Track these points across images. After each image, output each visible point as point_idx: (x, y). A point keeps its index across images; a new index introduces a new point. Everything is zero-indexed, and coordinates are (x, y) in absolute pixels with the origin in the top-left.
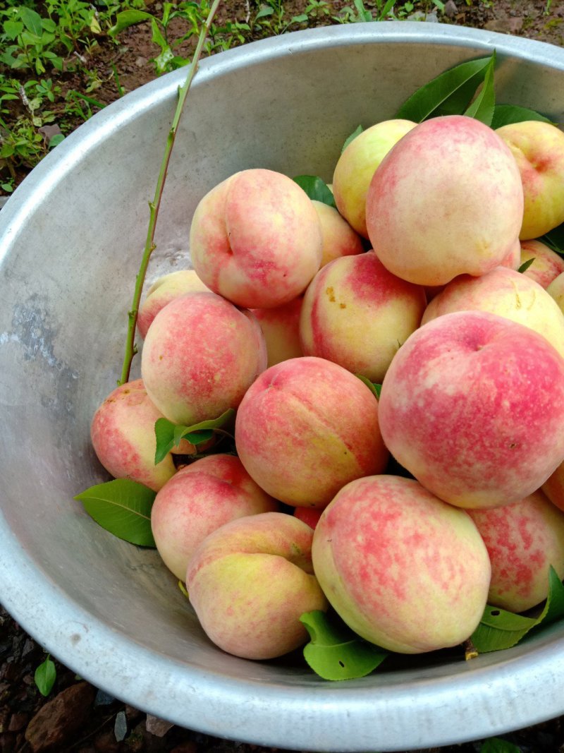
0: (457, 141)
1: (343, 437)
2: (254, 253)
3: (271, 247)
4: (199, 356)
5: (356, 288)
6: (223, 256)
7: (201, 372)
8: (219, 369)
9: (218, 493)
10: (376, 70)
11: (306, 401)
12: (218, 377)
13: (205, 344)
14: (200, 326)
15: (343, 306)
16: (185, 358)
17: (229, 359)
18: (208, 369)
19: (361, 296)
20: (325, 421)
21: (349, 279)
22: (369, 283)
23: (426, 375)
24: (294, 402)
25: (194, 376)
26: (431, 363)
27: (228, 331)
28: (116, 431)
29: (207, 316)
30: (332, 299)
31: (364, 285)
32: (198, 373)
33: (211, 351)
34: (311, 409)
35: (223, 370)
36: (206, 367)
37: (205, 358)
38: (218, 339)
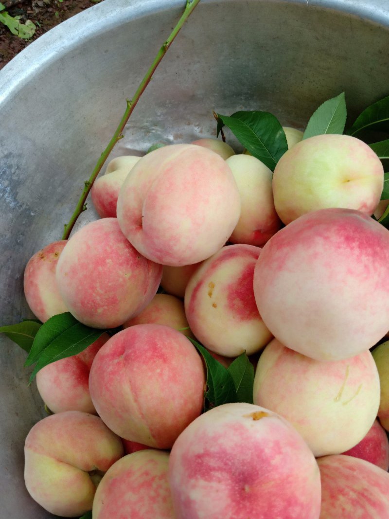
4: (90, 291)
5: (231, 298)
6: (134, 227)
7: (88, 303)
8: (103, 306)
11: (135, 393)
12: (100, 311)
13: (98, 285)
14: (100, 268)
15: (214, 306)
16: (80, 288)
17: (113, 302)
18: (94, 303)
19: (231, 307)
20: (142, 414)
21: (230, 287)
22: (242, 299)
23: (194, 487)
24: (126, 388)
25: (83, 303)
27: (121, 280)
29: (109, 261)
30: (210, 294)
31: (238, 299)
32: (86, 302)
33: (101, 292)
34: (136, 401)
35: (106, 307)
36: (93, 301)
37: (94, 295)
38: (110, 284)
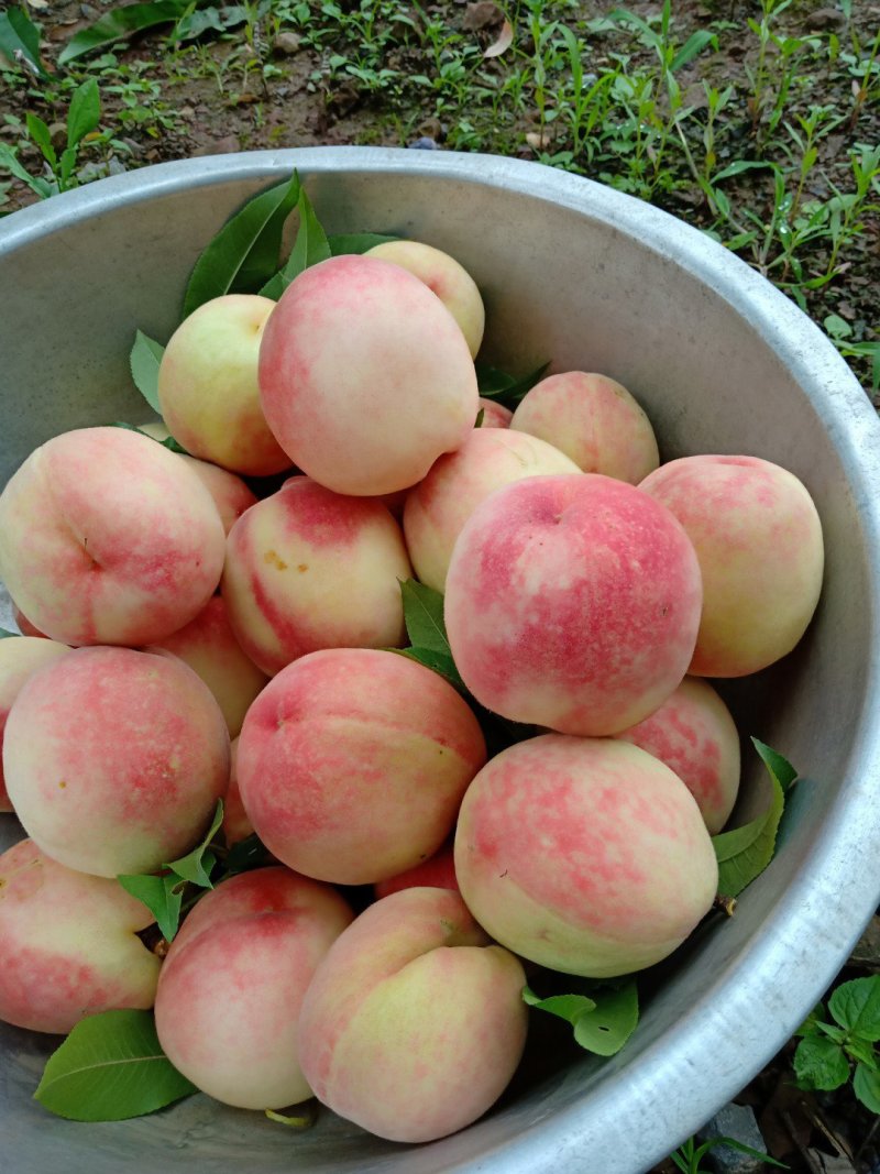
0: (361, 288)
1: (428, 732)
2: (138, 550)
3: (161, 531)
4: (129, 746)
5: (308, 536)
6: (88, 578)
7: (146, 769)
8: (172, 750)
9: (266, 934)
10: (129, 246)
11: (353, 711)
12: (175, 763)
13: (130, 724)
14: (105, 701)
15: (303, 568)
16: (109, 762)
17: (178, 727)
18: (155, 757)
19: (320, 543)
20: (395, 724)
21: (291, 528)
22: (320, 521)
23: (522, 580)
24: (336, 724)
25: (138, 782)
26: (520, 562)
27: (153, 686)
28: (26, 952)
29: (104, 682)
30: (282, 566)
31: (316, 526)
32: (142, 773)
33: (145, 728)
34: (365, 718)
35: (178, 748)
36: (149, 756)
37: (141, 744)
38: (145, 705)
